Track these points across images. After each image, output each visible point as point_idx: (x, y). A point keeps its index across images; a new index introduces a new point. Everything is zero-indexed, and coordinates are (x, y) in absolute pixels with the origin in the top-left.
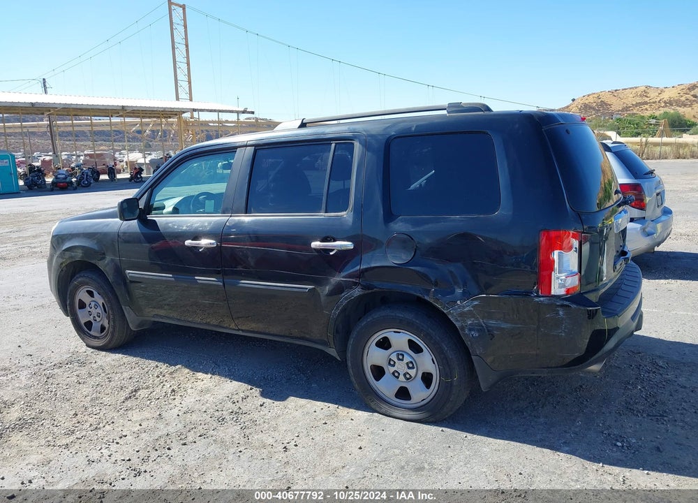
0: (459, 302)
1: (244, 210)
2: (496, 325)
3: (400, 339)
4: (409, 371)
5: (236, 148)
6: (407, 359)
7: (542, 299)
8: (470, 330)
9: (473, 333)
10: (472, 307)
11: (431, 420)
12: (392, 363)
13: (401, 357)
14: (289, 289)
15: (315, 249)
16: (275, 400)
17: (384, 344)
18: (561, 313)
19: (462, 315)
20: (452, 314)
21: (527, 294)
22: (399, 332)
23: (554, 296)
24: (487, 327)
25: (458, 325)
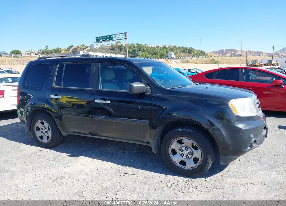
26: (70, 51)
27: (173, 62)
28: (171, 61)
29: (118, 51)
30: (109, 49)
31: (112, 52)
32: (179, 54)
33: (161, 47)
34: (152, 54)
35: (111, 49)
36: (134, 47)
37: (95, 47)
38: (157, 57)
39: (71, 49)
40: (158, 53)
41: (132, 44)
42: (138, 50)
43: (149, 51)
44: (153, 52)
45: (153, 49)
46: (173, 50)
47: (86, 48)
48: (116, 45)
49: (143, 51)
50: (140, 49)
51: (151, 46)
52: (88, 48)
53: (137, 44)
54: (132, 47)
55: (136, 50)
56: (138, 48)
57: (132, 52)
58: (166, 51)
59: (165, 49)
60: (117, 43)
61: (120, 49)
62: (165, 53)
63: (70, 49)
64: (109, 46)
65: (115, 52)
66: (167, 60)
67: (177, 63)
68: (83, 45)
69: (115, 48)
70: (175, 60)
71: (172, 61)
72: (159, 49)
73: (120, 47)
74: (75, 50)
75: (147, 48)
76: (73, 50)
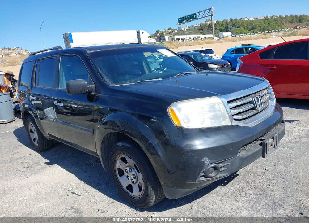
26: (156, 37)
27: (274, 37)
28: (270, 35)
29: (208, 30)
30: (198, 29)
31: (200, 33)
32: (286, 25)
33: (262, 19)
34: (249, 29)
35: (200, 30)
36: (226, 23)
37: (182, 29)
38: (255, 32)
39: (158, 35)
40: (258, 27)
41: (224, 20)
42: (232, 26)
43: (245, 26)
44: (250, 27)
45: (251, 22)
46: (277, 21)
47: (172, 32)
48: (206, 24)
49: (238, 27)
50: (234, 25)
51: (248, 20)
52: (176, 32)
53: (231, 20)
54: (224, 24)
55: (229, 26)
56: (232, 24)
57: (224, 30)
58: (268, 23)
59: (266, 21)
60: (207, 21)
61: (210, 28)
62: (267, 26)
63: (156, 35)
64: (198, 26)
65: (205, 32)
66: (265, 35)
67: (279, 36)
68: (170, 29)
69: (204, 27)
70: (276, 34)
71: (272, 35)
72: (259, 21)
73: (210, 25)
74: (161, 35)
75: (243, 22)
76: (160, 35)
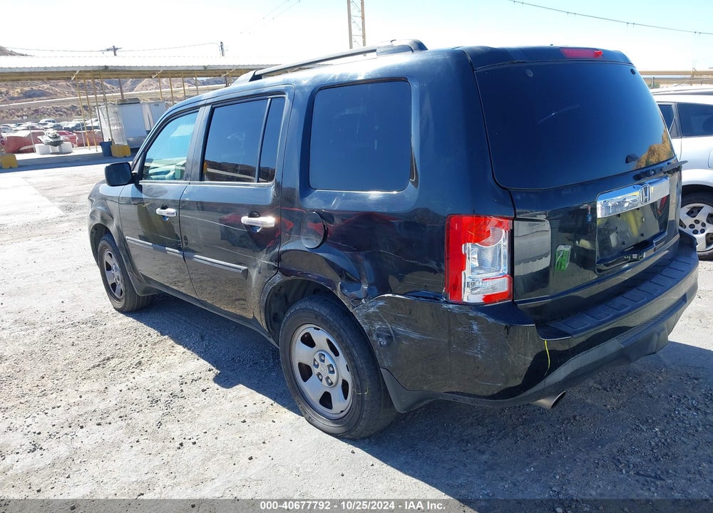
0: (363, 301)
1: (198, 177)
2: (404, 334)
3: (320, 337)
4: (330, 375)
5: (198, 107)
6: (328, 361)
7: (451, 306)
8: (378, 336)
9: (381, 339)
10: (378, 308)
11: (347, 436)
12: (316, 363)
13: (323, 358)
14: (228, 268)
15: (245, 225)
16: (223, 386)
17: (308, 341)
18: (475, 327)
19: (368, 316)
20: (358, 314)
21: (436, 298)
22: (319, 329)
23: (466, 304)
24: (396, 334)
25: (366, 328)
